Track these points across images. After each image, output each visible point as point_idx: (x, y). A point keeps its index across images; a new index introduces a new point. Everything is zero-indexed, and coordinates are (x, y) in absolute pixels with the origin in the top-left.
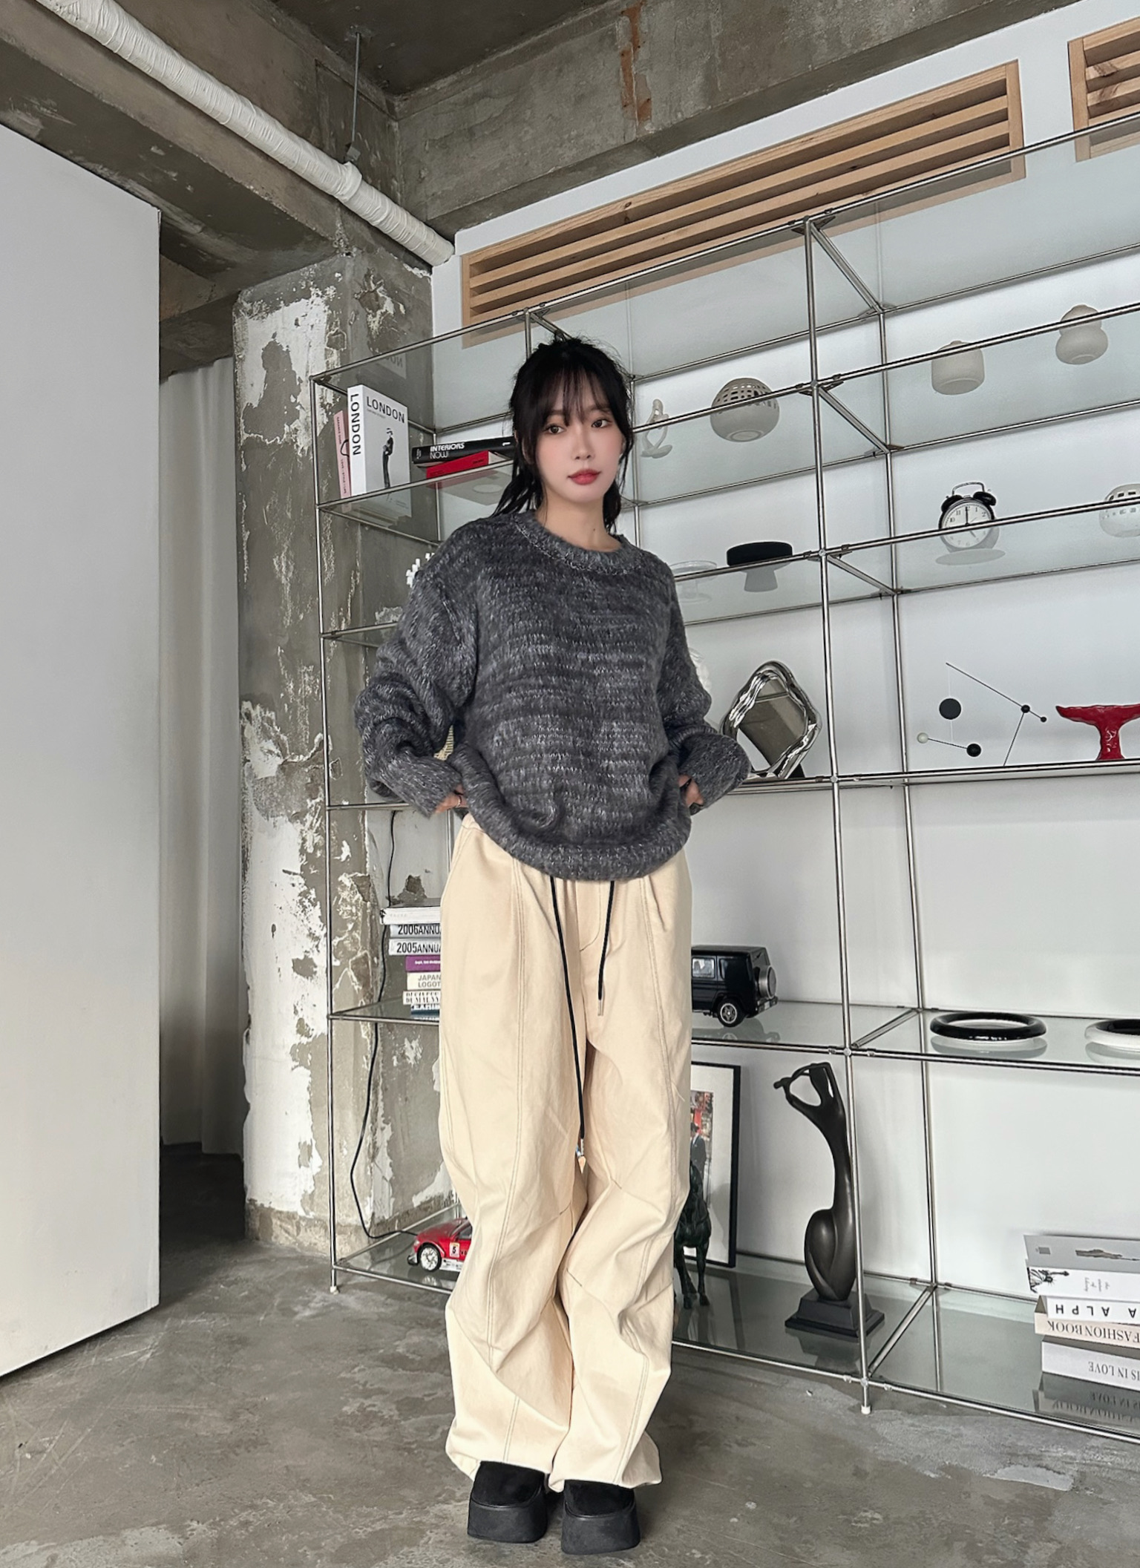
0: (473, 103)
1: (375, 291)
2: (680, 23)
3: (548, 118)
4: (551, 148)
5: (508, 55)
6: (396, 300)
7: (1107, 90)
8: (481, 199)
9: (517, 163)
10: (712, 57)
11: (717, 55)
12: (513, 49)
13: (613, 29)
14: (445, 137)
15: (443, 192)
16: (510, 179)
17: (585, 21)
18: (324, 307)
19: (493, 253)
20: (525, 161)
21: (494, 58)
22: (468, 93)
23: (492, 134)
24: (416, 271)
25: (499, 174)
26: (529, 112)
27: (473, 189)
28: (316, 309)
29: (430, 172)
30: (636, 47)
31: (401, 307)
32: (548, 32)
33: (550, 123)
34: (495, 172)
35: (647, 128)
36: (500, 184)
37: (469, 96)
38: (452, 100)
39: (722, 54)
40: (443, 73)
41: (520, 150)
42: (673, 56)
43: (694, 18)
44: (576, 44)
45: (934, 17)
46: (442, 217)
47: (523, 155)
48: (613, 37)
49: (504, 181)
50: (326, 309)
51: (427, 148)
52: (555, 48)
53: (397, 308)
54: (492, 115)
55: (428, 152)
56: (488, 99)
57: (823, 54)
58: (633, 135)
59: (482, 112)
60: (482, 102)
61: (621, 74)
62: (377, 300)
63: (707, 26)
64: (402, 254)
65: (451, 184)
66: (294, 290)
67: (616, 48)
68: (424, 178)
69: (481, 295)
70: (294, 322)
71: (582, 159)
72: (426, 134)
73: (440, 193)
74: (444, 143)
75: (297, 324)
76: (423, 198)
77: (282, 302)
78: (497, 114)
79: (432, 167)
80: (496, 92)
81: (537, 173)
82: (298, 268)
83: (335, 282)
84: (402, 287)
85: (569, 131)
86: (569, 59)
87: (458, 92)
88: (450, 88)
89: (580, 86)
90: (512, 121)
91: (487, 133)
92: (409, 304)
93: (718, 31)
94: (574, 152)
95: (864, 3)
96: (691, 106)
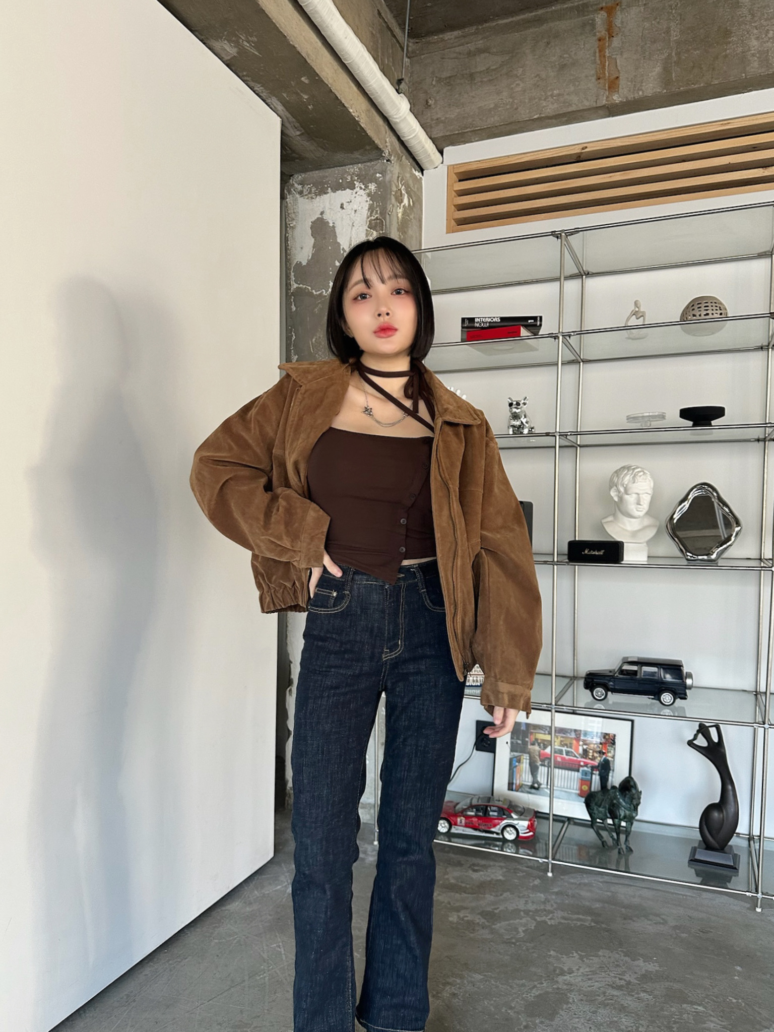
0: (475, 55)
1: (401, 189)
3: (536, 77)
4: (537, 100)
5: (506, 24)
6: (409, 195)
8: (477, 129)
9: (508, 107)
10: (670, 55)
11: (673, 54)
12: (510, 20)
13: (594, 20)
14: (450, 77)
15: (446, 118)
16: (502, 117)
17: (571, 9)
18: (365, 198)
19: (474, 167)
20: (515, 106)
21: (494, 24)
22: (471, 47)
23: (489, 81)
24: (416, 173)
25: (493, 113)
26: (520, 70)
27: (471, 120)
28: (359, 199)
29: (436, 100)
30: (611, 36)
31: (411, 200)
32: (540, 12)
33: (538, 81)
34: (490, 110)
35: (614, 98)
37: (472, 49)
38: (457, 49)
39: (678, 54)
40: (452, 28)
41: (511, 97)
43: (658, 23)
44: (563, 26)
46: (443, 137)
47: (513, 101)
48: (593, 26)
49: (496, 118)
50: (368, 200)
52: (545, 25)
53: (409, 201)
54: (490, 67)
55: (434, 86)
56: (487, 54)
58: (603, 101)
59: (481, 63)
60: (483, 55)
61: (597, 54)
62: (401, 196)
64: (411, 160)
65: (453, 113)
66: (341, 181)
67: (595, 35)
68: (430, 106)
69: (462, 197)
70: (340, 206)
71: (561, 112)
72: (433, 73)
73: (443, 119)
74: (449, 82)
75: (342, 207)
76: (429, 121)
77: (329, 189)
78: (494, 67)
79: (438, 98)
80: (495, 50)
81: (524, 116)
82: (345, 166)
83: (376, 181)
84: (412, 186)
85: (552, 90)
86: (557, 36)
87: (462, 45)
88: (456, 40)
89: (564, 58)
90: (507, 74)
91: (485, 80)
92: (414, 199)
93: (676, 36)
94: (555, 106)
96: (651, 88)
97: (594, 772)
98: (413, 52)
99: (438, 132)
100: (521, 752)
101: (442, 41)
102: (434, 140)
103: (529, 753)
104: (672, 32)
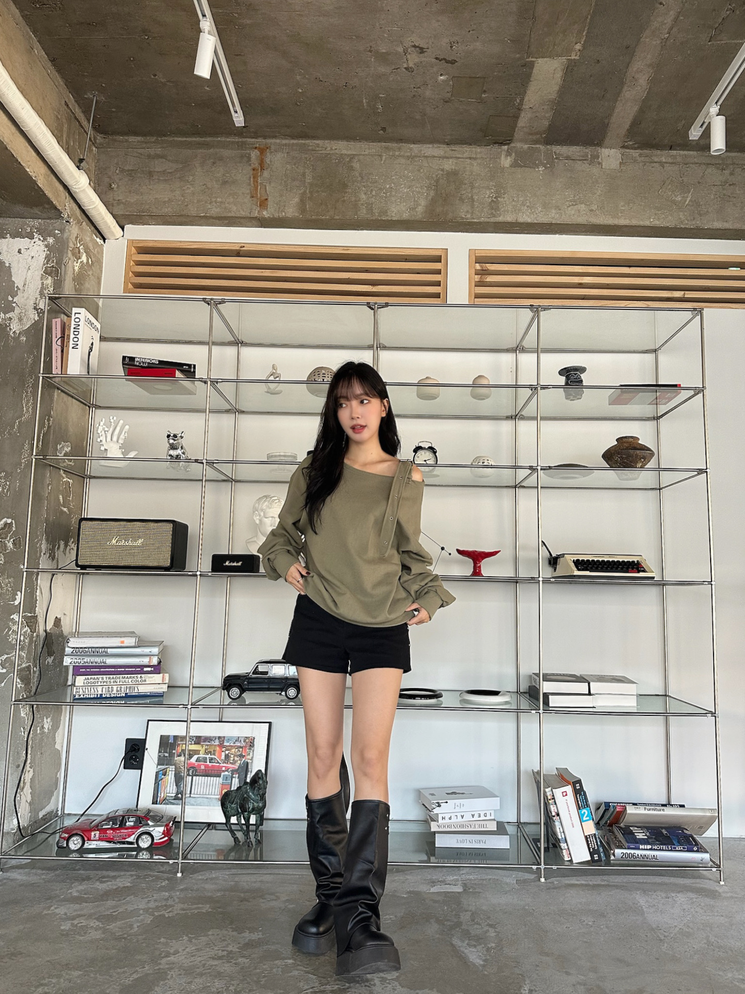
0: (154, 158)
1: (79, 248)
2: (289, 167)
3: (204, 185)
4: (203, 203)
5: (181, 141)
6: (88, 256)
7: (483, 276)
8: (154, 215)
9: (180, 203)
10: (305, 192)
11: (308, 192)
12: (185, 139)
13: (250, 154)
14: (132, 170)
15: (126, 201)
16: (175, 210)
17: (233, 143)
19: (151, 245)
20: (186, 204)
21: (171, 139)
22: (152, 151)
23: (166, 180)
24: (98, 240)
25: (167, 205)
26: (191, 178)
27: (148, 207)
29: (118, 185)
30: (262, 169)
31: (90, 260)
32: (208, 139)
33: (205, 189)
34: (164, 202)
35: (265, 213)
36: (166, 210)
37: (152, 153)
38: (139, 151)
39: (311, 192)
40: (136, 134)
41: (183, 196)
42: (283, 182)
43: (297, 168)
44: (226, 153)
45: (418, 218)
46: (123, 215)
47: (184, 200)
48: (249, 158)
49: (170, 209)
50: (46, 250)
51: (117, 172)
52: (212, 149)
53: (88, 260)
54: (166, 170)
55: (118, 174)
56: (164, 160)
57: (363, 213)
58: (256, 214)
59: (159, 166)
60: (161, 160)
61: (252, 179)
62: (79, 253)
63: (304, 175)
64: (93, 228)
65: (133, 199)
66: (20, 230)
67: (250, 165)
68: (113, 188)
69: (139, 266)
70: (17, 250)
71: (223, 216)
72: (117, 164)
73: (124, 201)
74: (131, 174)
75: (19, 252)
76: (111, 200)
77: (8, 235)
78: (170, 171)
79: (120, 184)
80: (171, 158)
81: (193, 212)
82: (26, 218)
83: (54, 236)
84: (91, 248)
85: (216, 198)
86: (221, 159)
87: (144, 148)
88: (139, 143)
89: (227, 177)
90: (179, 178)
91: (161, 178)
92: (93, 259)
93: (310, 179)
94: (218, 210)
95: (386, 197)
96: (291, 212)
98: (100, 144)
99: (119, 211)
100: (167, 765)
101: (126, 142)
102: (114, 217)
103: (175, 765)
104: (307, 176)
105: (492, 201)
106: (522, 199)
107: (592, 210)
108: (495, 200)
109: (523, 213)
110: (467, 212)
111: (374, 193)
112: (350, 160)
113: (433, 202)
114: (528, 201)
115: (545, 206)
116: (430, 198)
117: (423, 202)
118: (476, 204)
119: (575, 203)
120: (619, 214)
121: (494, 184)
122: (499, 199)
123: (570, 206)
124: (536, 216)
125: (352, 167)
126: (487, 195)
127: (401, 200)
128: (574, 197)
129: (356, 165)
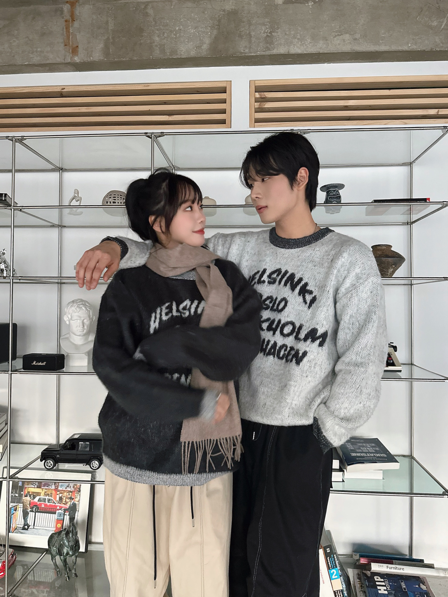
4: (27, 52)
7: (262, 104)
10: (108, 38)
11: (110, 37)
13: (62, 8)
20: (13, 55)
26: (16, 32)
30: (73, 20)
33: (27, 41)
35: (76, 59)
39: (113, 38)
41: (10, 48)
42: (90, 30)
43: (101, 17)
44: (43, 8)
45: (203, 55)
48: (62, 12)
57: (157, 54)
58: (69, 61)
61: (65, 30)
63: (107, 23)
67: (63, 17)
71: (43, 63)
81: (19, 62)
85: (37, 48)
86: (39, 14)
89: (44, 29)
90: (7, 33)
93: (112, 27)
94: (39, 58)
95: (176, 38)
96: (97, 56)
97: (66, 513)
100: (17, 503)
103: (23, 503)
104: (109, 24)
105: (268, 36)
106: (293, 32)
107: (355, 39)
108: (269, 34)
109: (294, 45)
110: (246, 47)
111: (166, 35)
112: (145, 7)
113: (216, 40)
114: (298, 34)
115: (314, 38)
116: (213, 36)
117: (207, 41)
118: (253, 39)
119: (340, 33)
120: (380, 41)
121: (268, 20)
122: (273, 34)
123: (336, 36)
124: (305, 47)
125: (147, 13)
126: (262, 31)
127: (188, 40)
128: (340, 27)
129: (150, 11)
